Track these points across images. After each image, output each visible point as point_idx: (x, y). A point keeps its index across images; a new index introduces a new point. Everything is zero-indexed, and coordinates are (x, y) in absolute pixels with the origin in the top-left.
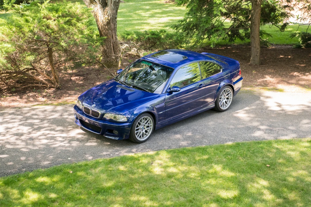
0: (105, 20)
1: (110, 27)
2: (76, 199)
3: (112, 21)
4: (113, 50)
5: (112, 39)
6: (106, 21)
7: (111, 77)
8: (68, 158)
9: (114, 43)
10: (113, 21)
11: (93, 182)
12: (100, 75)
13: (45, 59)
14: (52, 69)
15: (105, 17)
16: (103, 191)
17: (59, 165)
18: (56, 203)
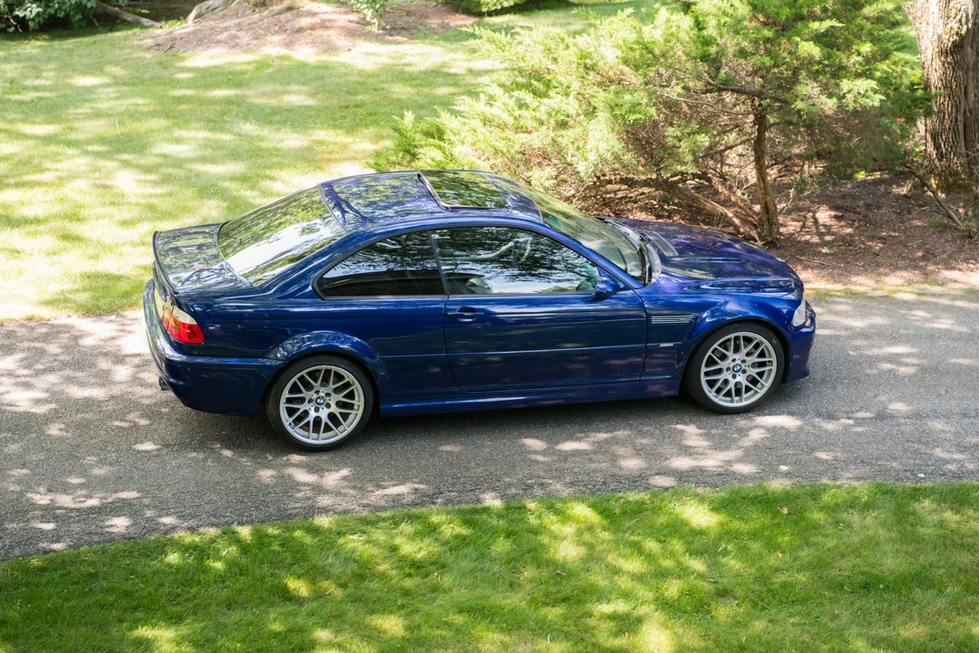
0: (947, 37)
1: (963, 58)
2: (794, 599)
3: (970, 41)
4: (962, 138)
5: (963, 100)
6: (951, 40)
7: (946, 222)
8: (779, 465)
9: (971, 112)
10: (973, 40)
11: (853, 552)
12: (909, 213)
13: (740, 149)
14: (758, 180)
15: (949, 26)
16: (881, 586)
17: (750, 485)
18: (732, 599)
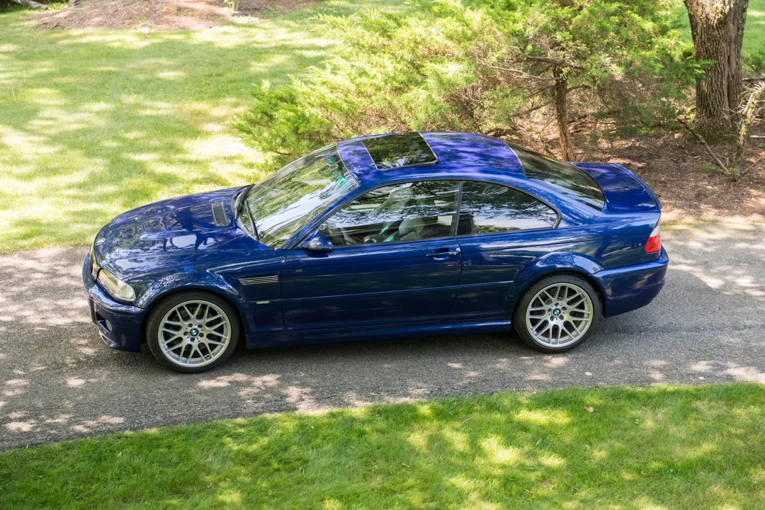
0: (714, 15)
1: (726, 33)
2: (600, 482)
3: (732, 18)
4: (726, 98)
5: (727, 68)
6: (717, 17)
7: (714, 168)
8: (584, 371)
9: (733, 77)
10: (735, 17)
11: (647, 443)
12: (684, 161)
13: (543, 109)
14: (561, 135)
15: (715, 6)
16: (672, 471)
17: (561, 389)
18: (548, 484)
